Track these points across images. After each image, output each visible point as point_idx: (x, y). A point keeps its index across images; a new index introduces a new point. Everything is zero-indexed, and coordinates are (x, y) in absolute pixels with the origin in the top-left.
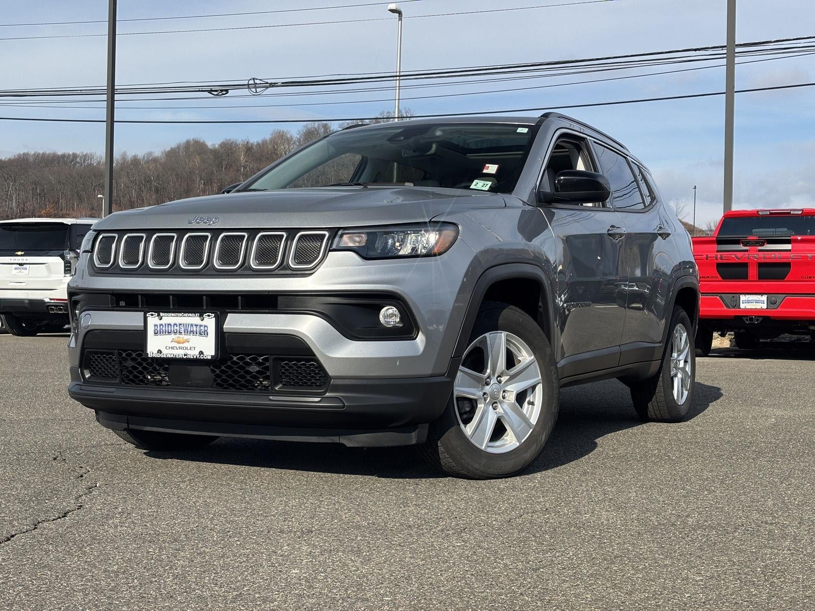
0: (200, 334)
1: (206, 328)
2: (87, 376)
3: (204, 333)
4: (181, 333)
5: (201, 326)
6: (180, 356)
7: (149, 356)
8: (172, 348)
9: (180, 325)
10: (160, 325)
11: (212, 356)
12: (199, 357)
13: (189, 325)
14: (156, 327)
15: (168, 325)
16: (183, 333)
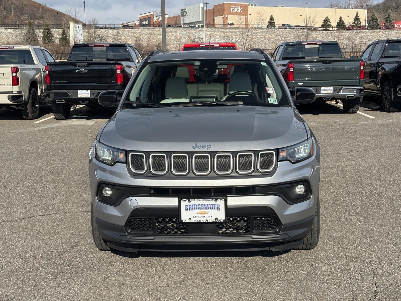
0: (215, 209)
1: (218, 206)
2: (129, 231)
3: (218, 208)
4: (203, 209)
5: (215, 205)
6: (204, 221)
7: (184, 222)
8: (198, 217)
9: (202, 205)
10: (189, 205)
11: (223, 220)
12: (216, 221)
13: (208, 205)
14: (187, 206)
15: (195, 205)
16: (204, 209)
